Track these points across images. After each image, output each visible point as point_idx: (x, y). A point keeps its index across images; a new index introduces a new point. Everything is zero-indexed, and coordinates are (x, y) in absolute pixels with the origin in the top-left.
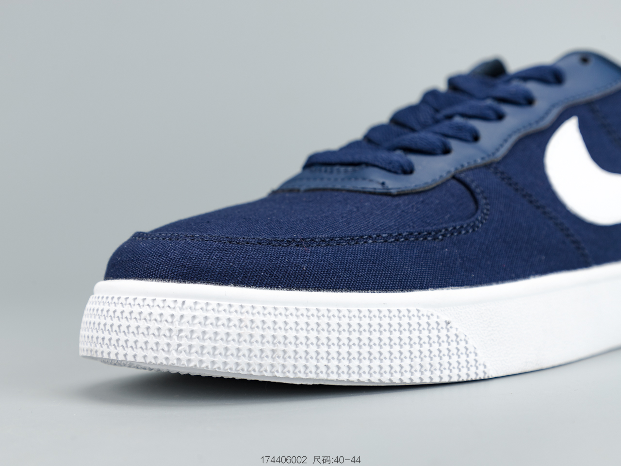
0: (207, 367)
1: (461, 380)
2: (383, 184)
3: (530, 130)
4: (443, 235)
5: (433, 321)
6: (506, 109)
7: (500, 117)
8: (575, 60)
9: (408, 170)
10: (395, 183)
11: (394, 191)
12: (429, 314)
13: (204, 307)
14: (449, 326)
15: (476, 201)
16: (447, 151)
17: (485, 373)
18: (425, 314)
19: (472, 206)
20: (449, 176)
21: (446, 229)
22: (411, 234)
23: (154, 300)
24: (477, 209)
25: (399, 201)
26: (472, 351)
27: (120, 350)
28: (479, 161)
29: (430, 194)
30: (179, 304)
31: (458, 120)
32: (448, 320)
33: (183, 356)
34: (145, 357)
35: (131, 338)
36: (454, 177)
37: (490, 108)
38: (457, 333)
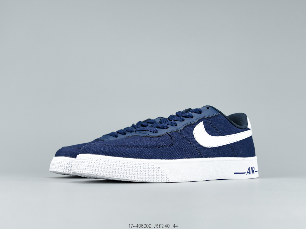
0: (105, 176)
1: (162, 182)
2: (149, 134)
3: (190, 123)
4: (161, 147)
5: (155, 167)
6: (185, 119)
7: (183, 120)
8: (206, 108)
9: (156, 132)
10: (151, 134)
11: (151, 136)
12: (154, 165)
13: (100, 160)
14: (159, 168)
15: (172, 140)
16: (167, 128)
17: (169, 181)
18: (153, 165)
19: (171, 140)
20: (166, 133)
21: (162, 145)
22: (152, 146)
23: (88, 158)
24: (172, 141)
25: (152, 138)
26: (166, 175)
27: (84, 171)
28: (175, 130)
29: (160, 137)
30: (91, 159)
31: (173, 121)
32: (159, 167)
33: (91, 172)
34: (87, 172)
35: (84, 168)
36: (167, 134)
37: (181, 118)
38: (161, 170)
